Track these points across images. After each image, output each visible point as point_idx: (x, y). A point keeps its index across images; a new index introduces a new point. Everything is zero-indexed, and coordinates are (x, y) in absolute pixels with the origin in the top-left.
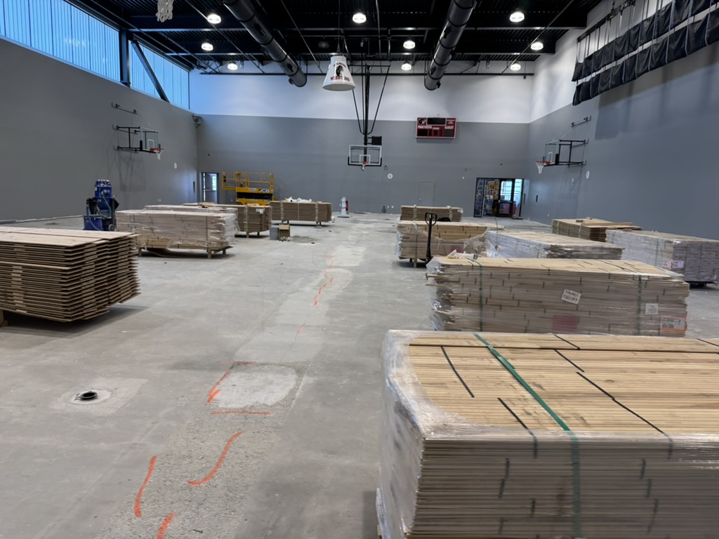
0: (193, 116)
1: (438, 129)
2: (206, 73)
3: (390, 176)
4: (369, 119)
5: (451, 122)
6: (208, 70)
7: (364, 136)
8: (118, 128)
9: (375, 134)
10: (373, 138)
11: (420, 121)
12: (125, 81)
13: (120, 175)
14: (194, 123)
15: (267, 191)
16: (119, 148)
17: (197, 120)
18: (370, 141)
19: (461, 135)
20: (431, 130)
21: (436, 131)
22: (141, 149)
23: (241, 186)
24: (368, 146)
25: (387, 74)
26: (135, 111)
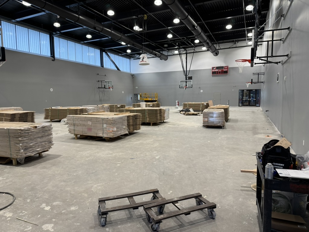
0: (131, 75)
1: (221, 71)
2: (135, 59)
3: (202, 91)
4: (187, 70)
5: (226, 68)
6: (136, 58)
7: (185, 77)
8: (98, 81)
9: (190, 76)
10: (189, 77)
11: (213, 68)
12: (102, 66)
13: (99, 96)
14: (132, 77)
15: (154, 99)
16: (99, 87)
17: (133, 76)
18: (187, 78)
19: (231, 73)
20: (218, 72)
21: (220, 72)
22: (105, 87)
23: (147, 98)
24: (187, 80)
25: (194, 52)
26: (105, 75)
